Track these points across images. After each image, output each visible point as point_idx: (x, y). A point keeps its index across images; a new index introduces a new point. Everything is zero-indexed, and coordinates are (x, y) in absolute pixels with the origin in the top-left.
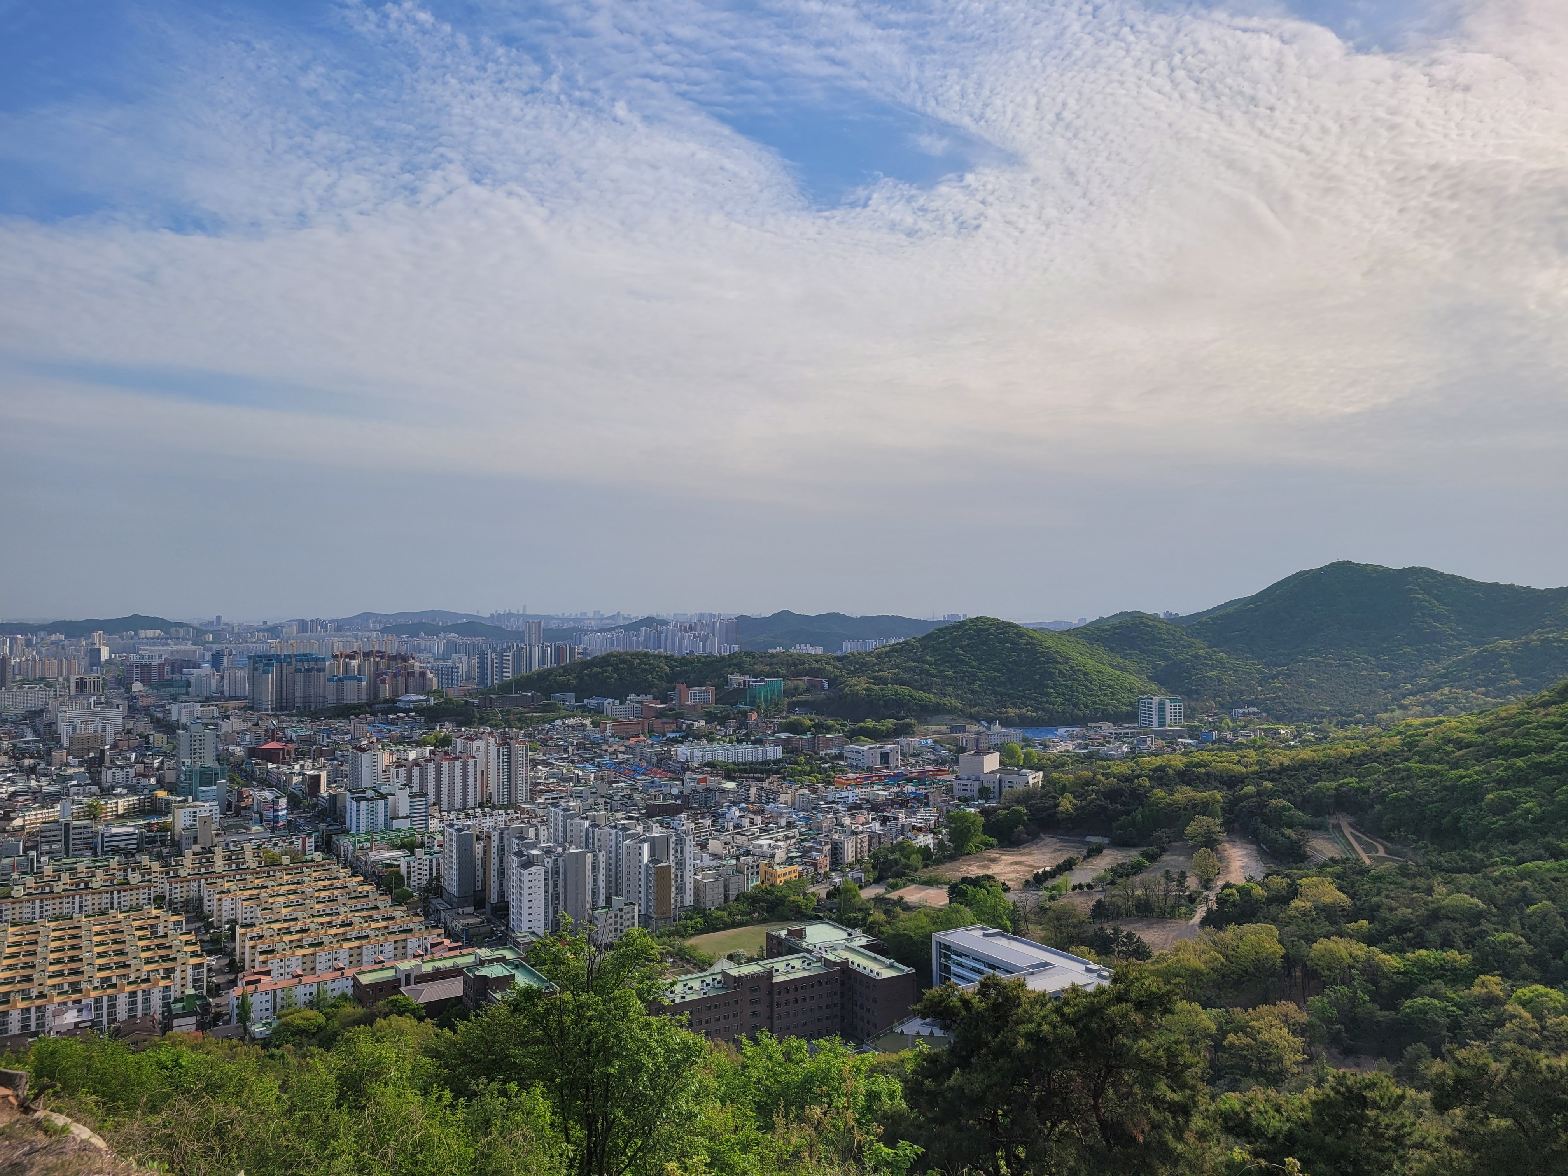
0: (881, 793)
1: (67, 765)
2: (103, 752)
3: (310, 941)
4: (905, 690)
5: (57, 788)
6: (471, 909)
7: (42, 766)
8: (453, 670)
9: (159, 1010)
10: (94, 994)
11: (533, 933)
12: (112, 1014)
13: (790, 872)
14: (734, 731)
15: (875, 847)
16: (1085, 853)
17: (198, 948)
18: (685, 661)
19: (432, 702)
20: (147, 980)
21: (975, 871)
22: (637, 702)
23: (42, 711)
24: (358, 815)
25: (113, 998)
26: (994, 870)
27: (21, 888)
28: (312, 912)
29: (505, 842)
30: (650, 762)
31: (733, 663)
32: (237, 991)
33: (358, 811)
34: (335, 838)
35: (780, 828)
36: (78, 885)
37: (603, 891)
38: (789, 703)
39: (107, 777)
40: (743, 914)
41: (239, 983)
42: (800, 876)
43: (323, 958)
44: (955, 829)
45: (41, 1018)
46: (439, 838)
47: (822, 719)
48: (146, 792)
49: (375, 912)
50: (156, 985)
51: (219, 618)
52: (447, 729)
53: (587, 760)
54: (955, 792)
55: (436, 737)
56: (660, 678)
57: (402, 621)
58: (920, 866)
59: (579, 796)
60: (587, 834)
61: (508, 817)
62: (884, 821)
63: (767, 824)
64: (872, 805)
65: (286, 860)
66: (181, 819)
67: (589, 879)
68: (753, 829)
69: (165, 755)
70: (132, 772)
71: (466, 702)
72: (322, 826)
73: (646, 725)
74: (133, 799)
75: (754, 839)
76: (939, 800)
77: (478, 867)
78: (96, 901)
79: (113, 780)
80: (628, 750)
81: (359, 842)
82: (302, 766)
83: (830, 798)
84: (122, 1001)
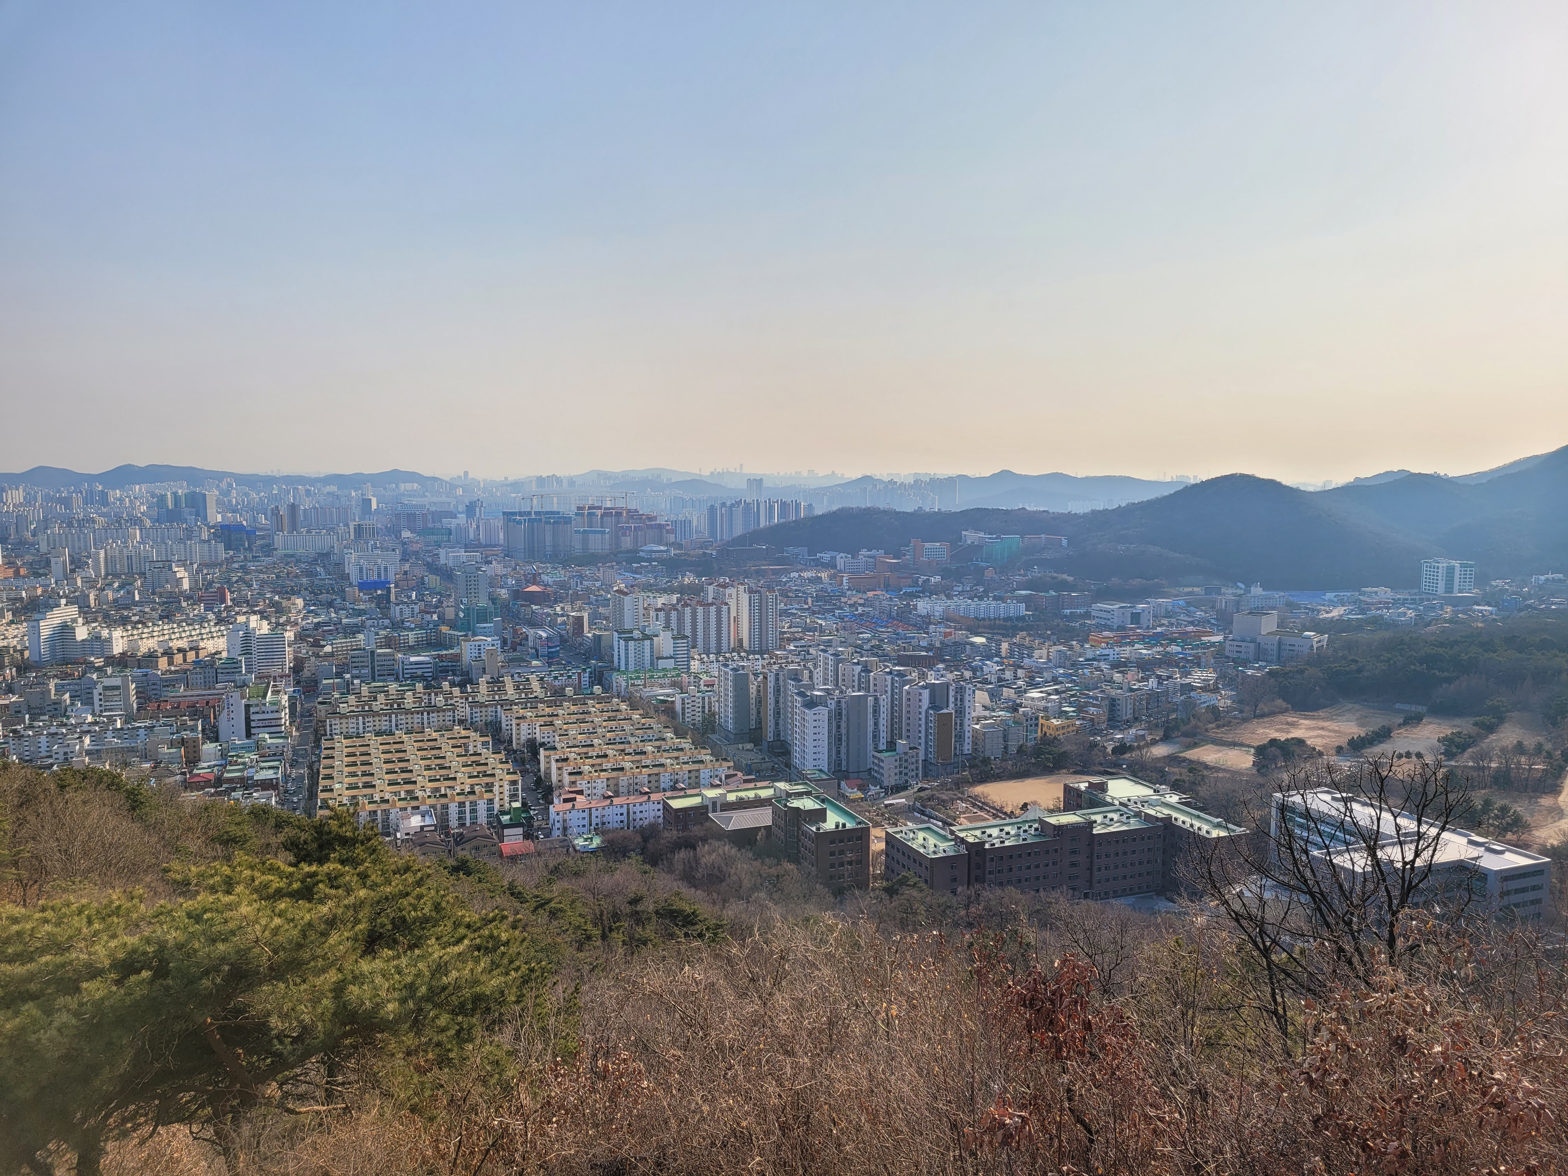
0: (1145, 652)
1: (359, 600)
2: (388, 589)
4: (1153, 549)
5: (354, 620)
6: (750, 745)
7: (338, 601)
8: (686, 523)
9: (486, 820)
10: (429, 802)
11: (821, 770)
12: (446, 822)
13: (1068, 726)
14: (971, 587)
15: (1154, 706)
16: (1400, 720)
17: (510, 766)
18: (917, 517)
19: (672, 553)
20: (472, 792)
21: (1279, 733)
22: (870, 557)
23: (329, 553)
24: (627, 654)
25: (444, 808)
26: (1297, 733)
27: (345, 705)
28: (604, 739)
29: (781, 683)
30: (891, 616)
31: (968, 519)
32: (556, 807)
33: (627, 650)
34: (606, 674)
35: (1046, 682)
36: (392, 706)
37: (884, 735)
38: (1026, 561)
39: (395, 611)
41: (556, 801)
42: (1079, 730)
46: (705, 678)
47: (1064, 577)
48: (431, 626)
50: (481, 797)
51: (465, 473)
52: (689, 578)
53: (828, 611)
54: (1228, 653)
57: (629, 478)
59: (828, 645)
60: (859, 679)
61: (767, 661)
62: (1159, 680)
64: (1138, 665)
65: (568, 692)
67: (871, 722)
68: (1019, 682)
69: (439, 593)
70: (417, 608)
72: (593, 663)
73: (882, 579)
74: (422, 633)
75: (1022, 692)
76: (1212, 661)
77: (753, 707)
78: (409, 721)
79: (401, 615)
80: (867, 603)
81: (631, 679)
82: (563, 609)
83: (1090, 655)
84: (453, 809)
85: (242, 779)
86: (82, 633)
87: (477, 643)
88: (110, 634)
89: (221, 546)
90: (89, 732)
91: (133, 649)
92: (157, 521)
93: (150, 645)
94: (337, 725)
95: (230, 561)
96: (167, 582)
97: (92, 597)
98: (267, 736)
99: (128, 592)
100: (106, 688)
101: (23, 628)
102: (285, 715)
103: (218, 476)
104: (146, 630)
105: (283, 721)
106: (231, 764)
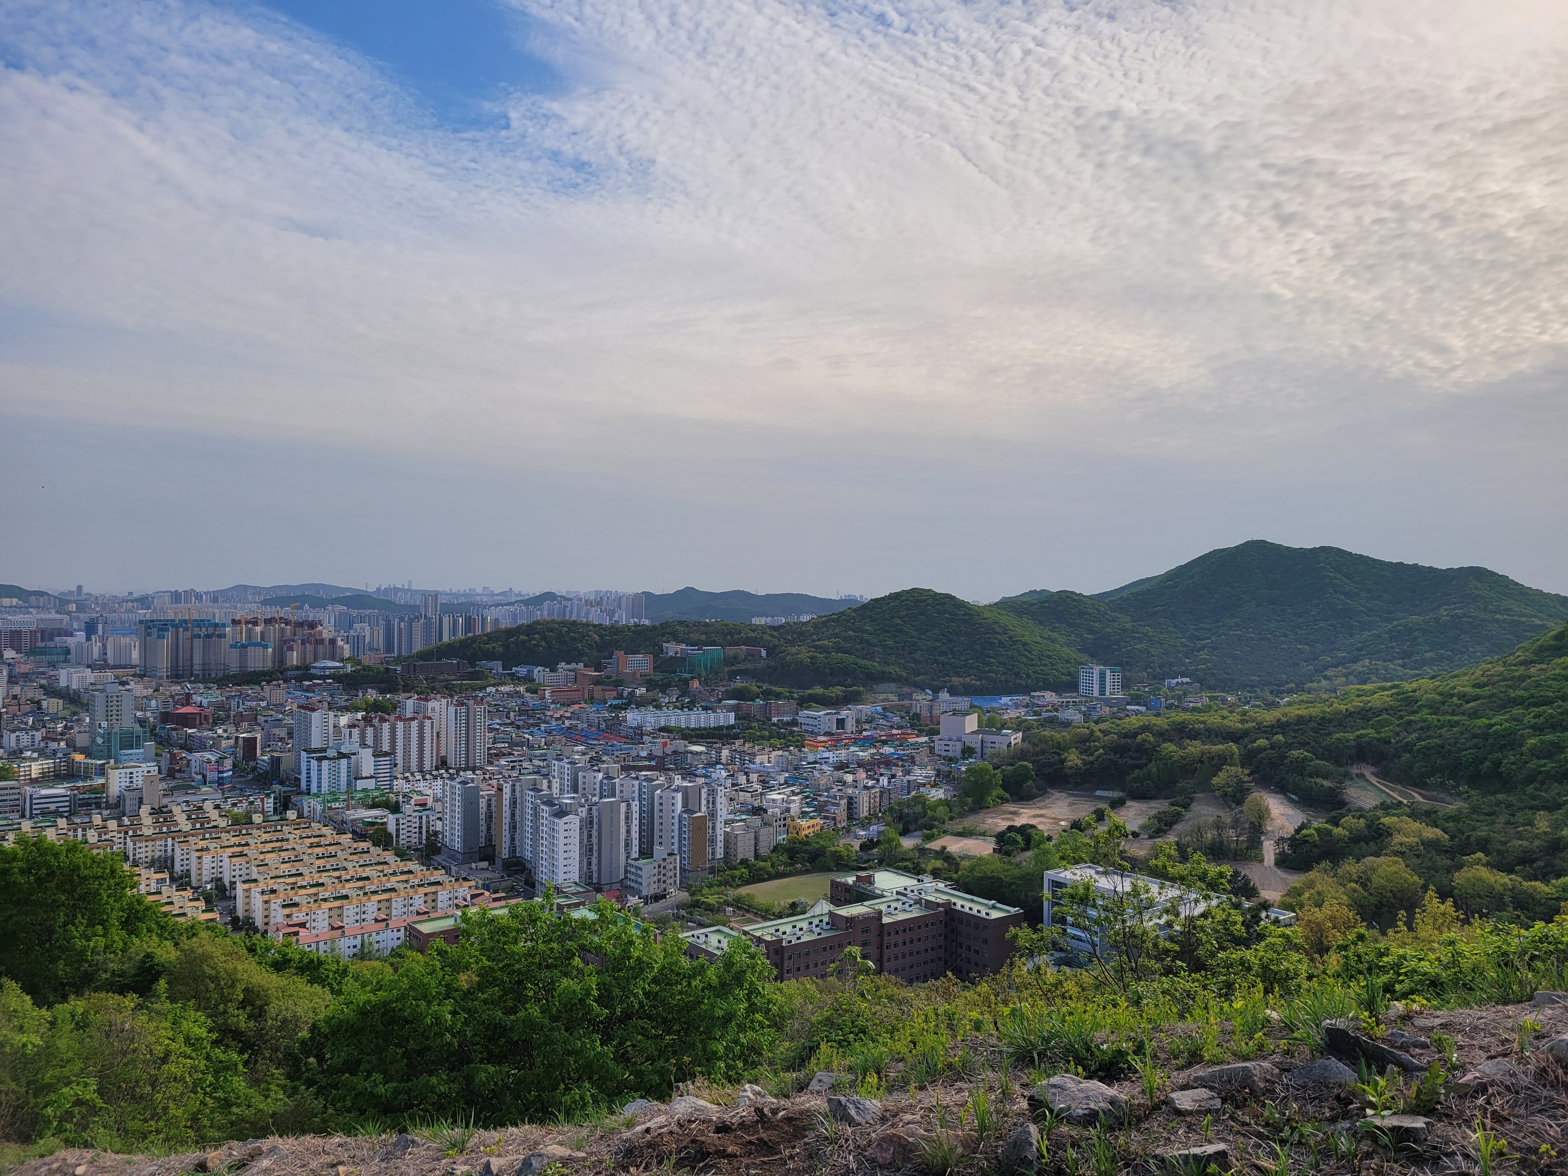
0: (862, 754)
3: (331, 894)
4: (848, 658)
6: (484, 864)
8: (360, 639)
13: (812, 826)
14: (678, 698)
15: (889, 802)
16: (1106, 805)
18: (615, 630)
19: (350, 668)
22: (570, 670)
28: (314, 867)
29: (518, 794)
30: (598, 728)
31: (664, 632)
34: (294, 799)
37: (636, 843)
38: (729, 671)
39: (10, 740)
40: (785, 865)
42: (821, 829)
46: (417, 798)
47: (768, 686)
48: (59, 755)
49: (386, 866)
51: (77, 588)
52: (371, 695)
54: (938, 752)
55: (364, 704)
56: (590, 647)
57: (283, 592)
58: (946, 817)
59: (543, 759)
60: (601, 787)
62: (889, 777)
63: (766, 781)
65: (257, 818)
66: (114, 781)
67: (623, 829)
68: (753, 786)
70: (36, 736)
71: (387, 669)
72: (276, 787)
73: (586, 692)
74: (48, 763)
76: (926, 759)
77: (483, 822)
80: (574, 716)
82: (226, 731)
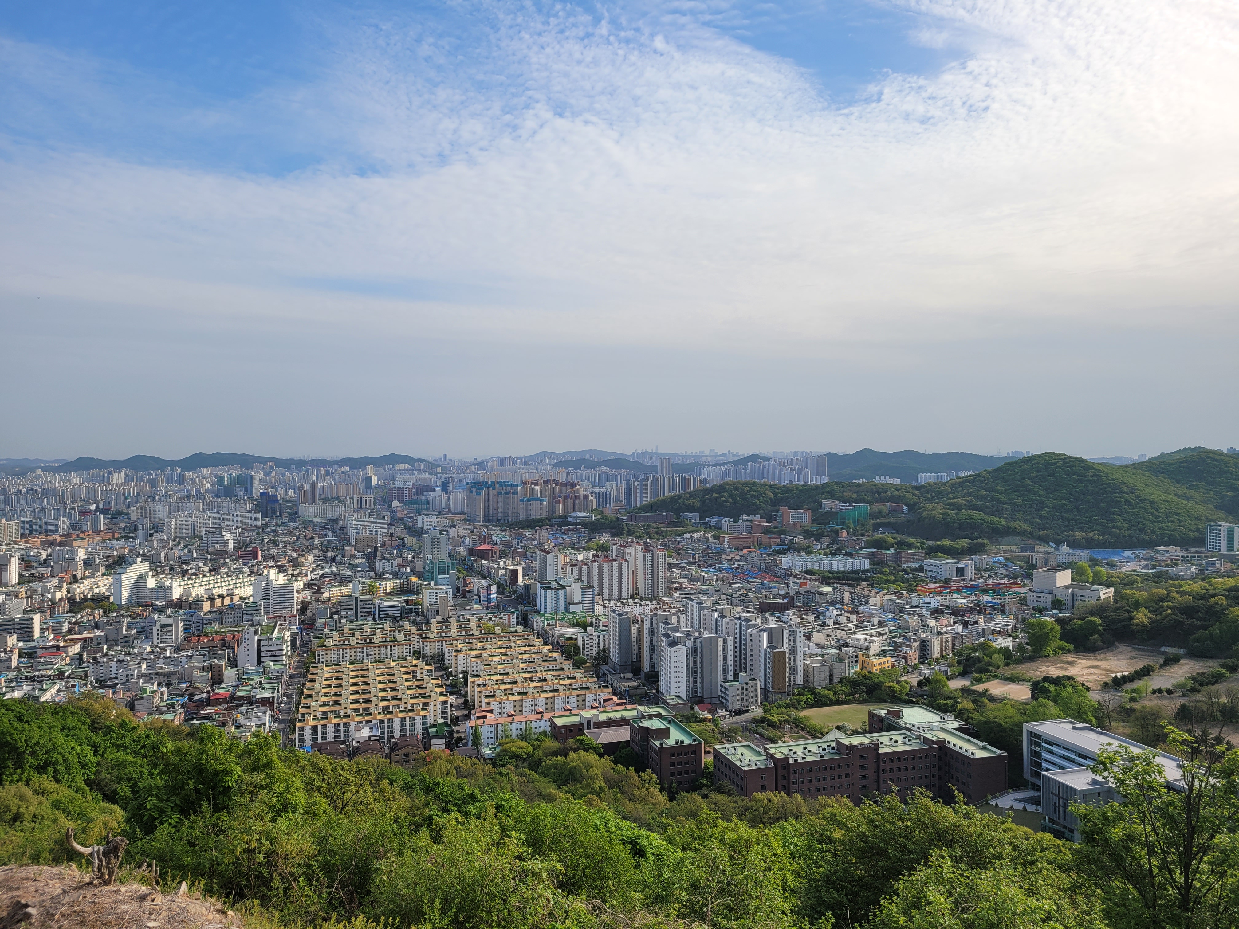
0: (961, 601)
1: (354, 556)
2: (376, 548)
3: (518, 690)
4: (977, 515)
5: (348, 572)
6: (630, 675)
7: (339, 557)
8: (607, 494)
9: (420, 732)
10: (379, 717)
11: (679, 697)
12: (391, 732)
13: (884, 663)
14: (828, 545)
15: (958, 646)
16: (1162, 661)
17: (443, 690)
18: (786, 489)
19: (593, 518)
20: (412, 710)
21: (1054, 672)
22: (748, 521)
23: (337, 519)
24: (546, 600)
25: (391, 721)
26: (1072, 671)
27: (330, 640)
28: (517, 669)
29: (655, 626)
30: (760, 569)
31: (826, 491)
32: (471, 723)
33: (546, 597)
34: (530, 616)
35: (873, 625)
36: (365, 640)
37: (731, 669)
38: (874, 524)
39: (379, 566)
40: (846, 694)
41: (472, 717)
42: (893, 666)
43: (527, 703)
44: (1034, 635)
45: (347, 731)
46: (604, 620)
47: (904, 537)
48: (404, 577)
49: (562, 672)
50: (418, 714)
51: (445, 455)
52: (604, 538)
53: (710, 565)
54: (1029, 603)
55: (597, 545)
56: (766, 503)
57: (569, 458)
58: (1001, 663)
59: (706, 593)
60: (717, 623)
61: (653, 607)
62: (966, 624)
63: (862, 622)
64: (952, 609)
65: (498, 630)
66: (427, 598)
67: (720, 658)
68: (850, 626)
69: (415, 552)
70: (395, 563)
71: (618, 518)
72: (521, 607)
73: (756, 539)
74: (396, 582)
75: (851, 634)
76: (1014, 609)
77: (635, 644)
78: (377, 652)
79: (384, 568)
80: (742, 558)
81: (547, 620)
82: (505, 563)
83: (915, 603)
84: (397, 724)
85: (249, 697)
86: (151, 583)
87: (435, 591)
88: (171, 584)
89: (259, 515)
90: (146, 659)
91: (187, 596)
92: (217, 496)
93: (199, 592)
94: (324, 656)
95: (265, 526)
96: (218, 542)
97: (163, 555)
98: (271, 664)
99: (190, 551)
100: (162, 626)
101: (110, 579)
102: (287, 649)
103: (264, 461)
104: (197, 581)
105: (284, 652)
106: (242, 685)
